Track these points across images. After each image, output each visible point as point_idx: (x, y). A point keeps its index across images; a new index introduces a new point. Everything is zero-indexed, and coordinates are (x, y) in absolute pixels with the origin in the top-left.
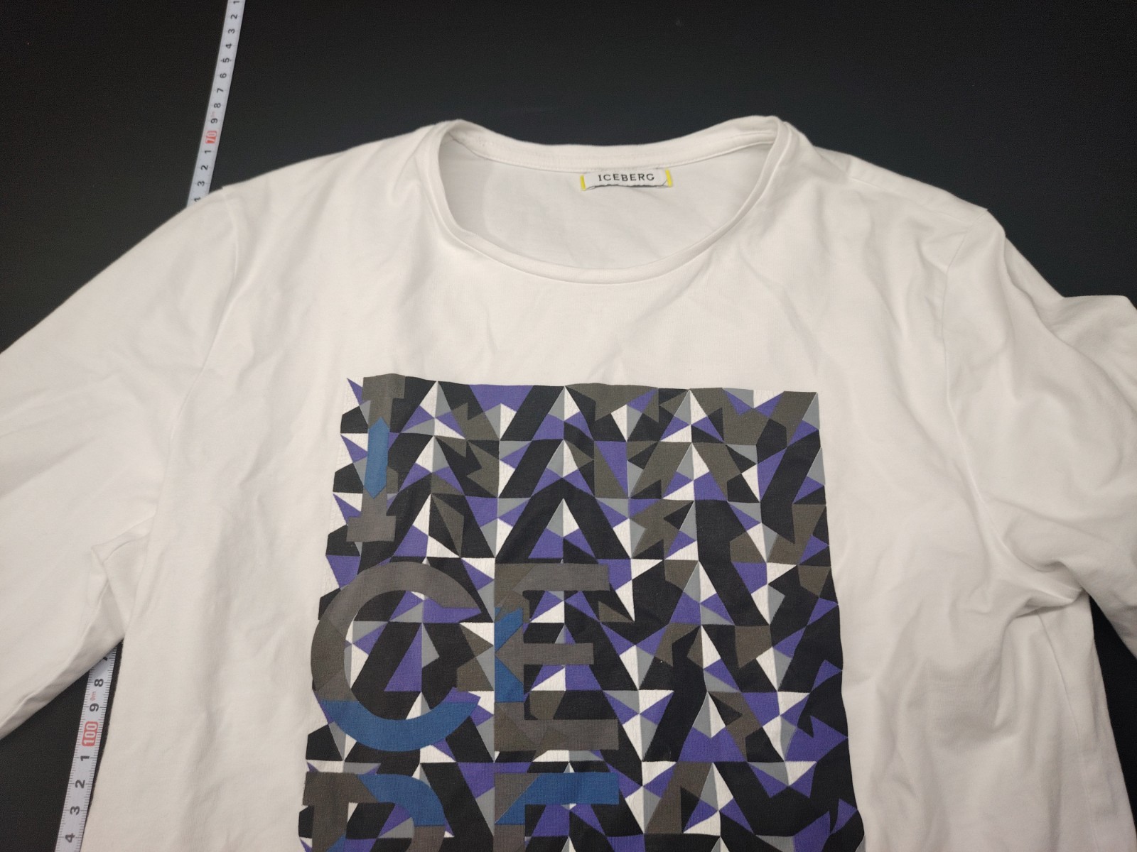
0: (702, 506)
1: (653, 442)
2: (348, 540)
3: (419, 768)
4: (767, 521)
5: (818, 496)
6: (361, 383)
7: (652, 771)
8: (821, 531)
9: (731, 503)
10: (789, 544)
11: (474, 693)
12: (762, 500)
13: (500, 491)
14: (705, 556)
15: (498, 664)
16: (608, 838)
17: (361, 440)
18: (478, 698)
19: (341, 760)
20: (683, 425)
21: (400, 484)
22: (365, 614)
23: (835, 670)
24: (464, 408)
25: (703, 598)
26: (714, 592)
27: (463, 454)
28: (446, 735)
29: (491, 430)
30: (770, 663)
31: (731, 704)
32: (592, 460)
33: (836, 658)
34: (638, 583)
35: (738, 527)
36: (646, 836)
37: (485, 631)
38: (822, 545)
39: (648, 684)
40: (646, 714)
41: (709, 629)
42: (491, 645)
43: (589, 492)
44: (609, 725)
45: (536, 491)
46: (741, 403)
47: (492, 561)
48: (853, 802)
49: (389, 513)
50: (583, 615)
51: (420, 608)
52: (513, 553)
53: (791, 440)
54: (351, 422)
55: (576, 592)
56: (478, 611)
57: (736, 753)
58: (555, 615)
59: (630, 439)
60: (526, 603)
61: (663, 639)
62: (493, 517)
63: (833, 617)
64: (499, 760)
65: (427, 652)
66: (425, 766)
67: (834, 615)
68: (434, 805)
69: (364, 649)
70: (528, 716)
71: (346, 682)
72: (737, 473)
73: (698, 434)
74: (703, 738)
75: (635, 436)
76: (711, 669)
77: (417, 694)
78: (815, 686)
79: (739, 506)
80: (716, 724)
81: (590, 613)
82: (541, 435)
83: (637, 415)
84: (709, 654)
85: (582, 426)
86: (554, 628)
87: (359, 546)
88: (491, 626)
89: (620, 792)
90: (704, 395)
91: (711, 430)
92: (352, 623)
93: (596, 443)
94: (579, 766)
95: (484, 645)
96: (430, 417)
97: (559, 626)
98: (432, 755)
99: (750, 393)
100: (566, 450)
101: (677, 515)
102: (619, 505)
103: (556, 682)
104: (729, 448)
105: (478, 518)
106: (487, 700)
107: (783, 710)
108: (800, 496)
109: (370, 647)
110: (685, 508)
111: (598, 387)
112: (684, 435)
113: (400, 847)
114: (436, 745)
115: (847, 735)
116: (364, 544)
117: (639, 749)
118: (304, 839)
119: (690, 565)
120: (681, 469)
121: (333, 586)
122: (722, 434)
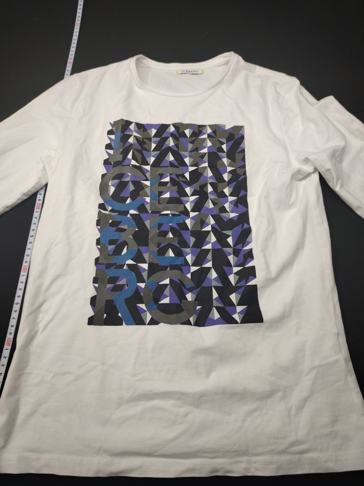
0: (209, 153)
1: (196, 138)
2: (109, 161)
3: (129, 214)
4: (228, 157)
5: (243, 151)
6: (113, 123)
7: (192, 214)
8: (244, 159)
9: (218, 153)
10: (234, 163)
12: (227, 152)
13: (152, 150)
14: (210, 166)
15: (151, 191)
16: (182, 231)
17: (113, 137)
18: (145, 199)
19: (107, 211)
20: (205, 134)
21: (124, 147)
22: (114, 179)
23: (245, 192)
24: (142, 129)
25: (209, 176)
26: (212, 175)
27: (141, 140)
28: (137, 207)
29: (149, 135)
30: (227, 191)
31: (216, 201)
32: (178, 142)
33: (246, 190)
34: (191, 173)
35: (220, 158)
36: (191, 231)
37: (148, 183)
38: (244, 163)
39: (192, 195)
40: (191, 202)
41: (210, 183)
42: (149, 186)
43: (177, 150)
44: (182, 206)
45: (163, 148)
46: (222, 128)
47: (150, 166)
48: (248, 223)
49: (121, 154)
50: (175, 180)
51: (129, 177)
52: (155, 165)
53: (236, 137)
54: (110, 132)
55: (173, 174)
56: (145, 179)
57: (216, 212)
58: (167, 179)
59: (189, 137)
60: (159, 177)
61: (197, 186)
62: (151, 156)
63: (245, 179)
64: (151, 213)
65: (131, 187)
66: (130, 214)
67: (246, 178)
68: (133, 223)
69: (114, 186)
70: (159, 203)
71: (109, 195)
72: (220, 146)
73: (209, 136)
74: (207, 209)
75: (191, 136)
76: (210, 193)
77: (129, 197)
78: (240, 196)
79: (220, 154)
80: (211, 206)
81: (177, 179)
82: (163, 136)
83: (192, 131)
84: (210, 189)
85: (176, 133)
86: (166, 183)
87: (112, 163)
88: (149, 182)
89: (184, 220)
90: (211, 126)
91: (213, 135)
92: (111, 181)
93: (180, 138)
94: (173, 215)
95: (147, 186)
96: (132, 131)
97: (168, 182)
98: (132, 212)
99: (225, 126)
100: (171, 139)
101: (203, 156)
103: (167, 195)
104: (218, 140)
105: (145, 156)
106: (148, 199)
107: (230, 200)
108: (238, 151)
109: (116, 186)
110: (205, 154)
111: (180, 124)
112: (205, 136)
113: (123, 230)
114: (134, 210)
115: (248, 209)
116: (114, 162)
117: (189, 210)
118: (98, 227)
119: (205, 168)
120: (204, 145)
121: (105, 172)
122: (216, 135)
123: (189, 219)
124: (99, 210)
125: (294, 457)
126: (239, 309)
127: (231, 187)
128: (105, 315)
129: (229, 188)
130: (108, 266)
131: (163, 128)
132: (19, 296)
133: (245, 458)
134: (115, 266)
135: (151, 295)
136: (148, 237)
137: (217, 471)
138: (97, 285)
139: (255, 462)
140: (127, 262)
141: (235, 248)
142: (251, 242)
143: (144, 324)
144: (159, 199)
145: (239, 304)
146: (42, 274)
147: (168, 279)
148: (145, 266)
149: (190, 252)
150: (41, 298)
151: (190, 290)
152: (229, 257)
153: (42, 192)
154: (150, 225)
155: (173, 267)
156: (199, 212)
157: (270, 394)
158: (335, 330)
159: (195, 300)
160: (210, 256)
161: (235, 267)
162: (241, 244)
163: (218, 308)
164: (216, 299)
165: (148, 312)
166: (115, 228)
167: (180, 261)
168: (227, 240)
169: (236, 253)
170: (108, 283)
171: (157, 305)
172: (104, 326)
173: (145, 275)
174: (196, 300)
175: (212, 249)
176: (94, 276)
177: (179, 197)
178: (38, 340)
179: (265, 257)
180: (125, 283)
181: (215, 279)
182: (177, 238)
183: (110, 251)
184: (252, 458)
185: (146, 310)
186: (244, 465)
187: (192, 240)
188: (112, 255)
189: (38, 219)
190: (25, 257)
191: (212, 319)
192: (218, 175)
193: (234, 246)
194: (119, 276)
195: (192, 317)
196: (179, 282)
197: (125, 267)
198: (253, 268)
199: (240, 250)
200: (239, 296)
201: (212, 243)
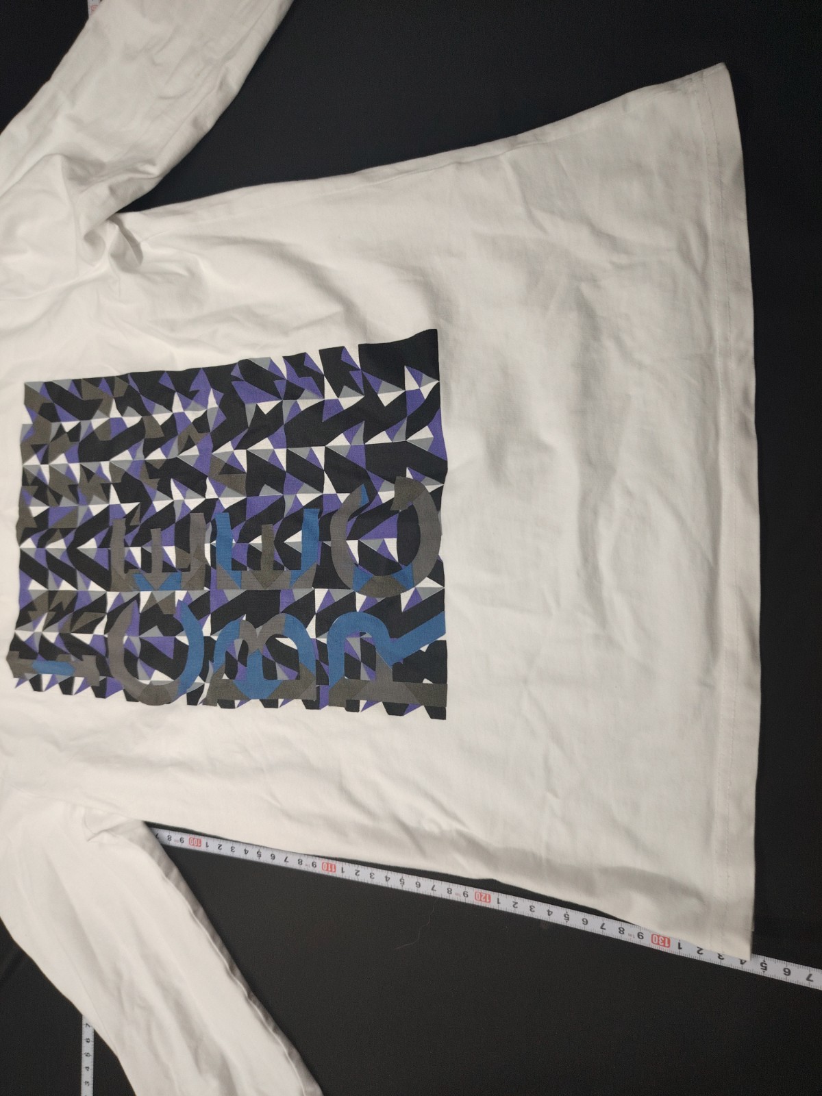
0: (83, 458)
1: (48, 490)
2: (98, 685)
3: (213, 637)
4: (89, 416)
5: (77, 383)
6: (16, 680)
7: (211, 493)
8: (95, 382)
9: (81, 440)
10: (103, 402)
11: (176, 603)
12: (80, 419)
13: (74, 589)
14: (107, 459)
15: (161, 589)
16: (248, 517)
17: (46, 679)
18: (179, 601)
19: (204, 685)
20: (40, 470)
21: (65, 653)
22: (135, 674)
23: (165, 374)
24: (31, 613)
25: (130, 458)
26: (127, 451)
27: (54, 613)
28: (196, 619)
29: (42, 596)
30: (161, 417)
31: (185, 441)
32: (58, 531)
33: (158, 374)
34: (123, 501)
35: (92, 435)
36: (248, 495)
37: (145, 596)
38: (103, 381)
39: (170, 495)
40: (184, 496)
41: (145, 455)
42: (152, 594)
43: (74, 532)
44: (194, 517)
45: (70, 564)
46: (29, 432)
48: (231, 367)
49: (82, 660)
50: (137, 536)
51: (132, 638)
52: (105, 580)
53: (49, 400)
54: (37, 685)
55: (125, 540)
56: (135, 602)
57: (207, 439)
58: (136, 552)
59: (48, 505)
60: (131, 571)
61: (150, 485)
62: (87, 594)
63: (137, 376)
64: (209, 587)
65: (154, 633)
66: (211, 634)
67: (133, 375)
68: (230, 626)
69: (152, 673)
70: (188, 569)
71: (170, 684)
72: (66, 435)
73: (45, 461)
74: (200, 459)
75: (45, 502)
76: (165, 454)
77: (176, 639)
78: (172, 387)
79: (83, 435)
80: (194, 451)
81: (137, 530)
82: (44, 563)
83: (34, 500)
84: (157, 455)
85: (38, 535)
86: (144, 552)
87: (102, 678)
88: (142, 593)
89: (222, 512)
90: (25, 457)
91: (42, 451)
92: (140, 681)
93: (50, 527)
94: (213, 537)
95: (152, 597)
96: (32, 635)
98: (207, 630)
99: (24, 426)
100: (51, 547)
101: (87, 473)
102: (81, 512)
103: (171, 552)
104: (53, 440)
105: (88, 603)
106: (180, 595)
107: (181, 410)
108: (77, 395)
109: (150, 668)
111: (18, 526)
112: (45, 469)
113: (245, 646)
114: (202, 626)
115: (200, 369)
116: (101, 675)
117: (200, 500)
118: (236, 705)
119: (113, 468)
120: (63, 472)
121: (121, 694)
122: (43, 445)
123: (220, 499)
124: (201, 703)
125: (715, 256)
126: (411, 384)
127: (153, 408)
128: (426, 681)
129: (155, 411)
130: (322, 678)
131: (28, 567)
132: (387, 879)
133: (719, 363)
134: (322, 664)
135: (379, 579)
136: (260, 591)
137: (744, 422)
138: (362, 703)
139: (726, 339)
140: (311, 637)
141: (282, 395)
142: (271, 361)
143: (441, 594)
144: (179, 569)
145: (400, 383)
146: (336, 827)
147: (349, 542)
148: (320, 594)
149: (293, 496)
150: (389, 827)
151: (373, 493)
152: (303, 408)
153: (164, 834)
154: (237, 588)
155: (325, 534)
156: (206, 477)
157: (586, 311)
158: (451, 170)
159: (394, 483)
160: (302, 452)
161: (325, 395)
162: (276, 382)
163: (410, 432)
164: (391, 437)
165: (418, 586)
166: (240, 665)
167: (312, 518)
168: (266, 413)
169: (294, 393)
170: (359, 678)
171: (403, 566)
172: (448, 683)
173: (339, 594)
174: (392, 481)
175: (288, 446)
176: (343, 709)
177: (174, 525)
178: (477, 831)
179: (299, 328)
180: (359, 639)
181: (349, 439)
182: (263, 526)
183: (289, 677)
184: (718, 346)
185: (413, 589)
186: (733, 365)
187: (267, 492)
188: (299, 672)
189: (222, 842)
190: (303, 868)
191: (433, 444)
192: (128, 438)
193: (279, 397)
194: (343, 653)
195: (426, 487)
196: (354, 519)
197: (323, 640)
198: (324, 353)
199: (289, 384)
200: (384, 384)
201: (275, 447)
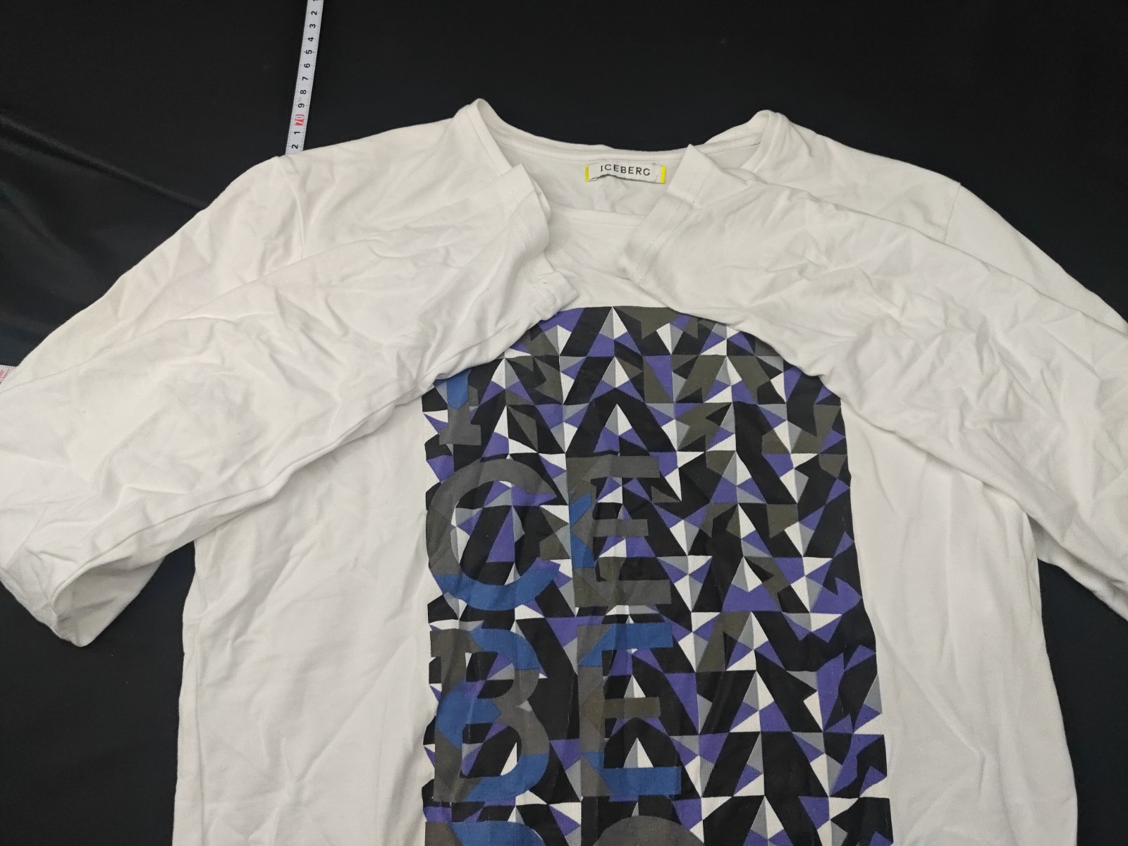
0: (739, 406)
1: (694, 356)
2: (441, 445)
3: (515, 623)
4: (792, 418)
5: (835, 397)
7: (700, 619)
8: (839, 425)
9: (761, 405)
10: (813, 436)
11: (555, 561)
12: (788, 402)
13: (563, 399)
14: (741, 447)
15: (573, 537)
16: (668, 675)
18: (557, 565)
20: (720, 340)
21: (480, 399)
22: (464, 503)
23: (850, 542)
25: (739, 481)
26: (749, 476)
27: (531, 368)
28: (535, 595)
29: (551, 347)
30: (796, 534)
31: (765, 567)
32: (642, 372)
33: (850, 531)
34: (685, 472)
36: (698, 674)
37: (561, 512)
38: (840, 437)
39: (693, 552)
40: (694, 575)
41: (745, 506)
42: (566, 523)
43: (640, 399)
45: (596, 394)
47: (564, 455)
49: (473, 422)
50: (638, 497)
51: (508, 494)
52: (581, 448)
55: (631, 478)
56: (554, 496)
57: (770, 604)
58: (615, 497)
59: (673, 353)
60: (593, 488)
61: (706, 514)
62: (560, 422)
63: (846, 498)
64: (578, 614)
65: (516, 527)
66: (519, 621)
68: (525, 648)
69: (466, 531)
70: (599, 579)
72: (766, 380)
73: (732, 347)
74: (742, 593)
75: (678, 350)
76: (746, 539)
77: (512, 565)
78: (836, 554)
79: (768, 408)
80: (752, 581)
81: (645, 496)
82: (594, 352)
83: (679, 332)
84: (746, 526)
85: (631, 344)
86: (616, 507)
87: (451, 449)
88: (566, 508)
89: (673, 637)
91: (744, 345)
92: (455, 511)
93: (644, 357)
94: (637, 618)
95: (561, 523)
97: (618, 505)
98: (523, 612)
100: (617, 365)
101: (719, 415)
102: (667, 409)
103: (619, 550)
104: (758, 359)
105: (548, 422)
106: (566, 567)
107: (807, 571)
108: (820, 398)
109: (471, 528)
110: (724, 408)
112: (720, 349)
114: (529, 605)
115: (861, 593)
116: (455, 447)
117: (689, 603)
118: (434, 685)
119: (726, 455)
120: (719, 377)
121: (435, 481)
122: (753, 346)
123: (691, 635)
127: (809, 524)
129: (803, 526)
130: (461, 812)
131: (589, 323)
134: (480, 811)
140: (517, 798)
141: (831, 730)
142: (879, 714)
144: (597, 564)
148: (573, 811)
149: (697, 750)
152: (814, 765)
154: (579, 657)
155: (648, 806)
160: (756, 759)
161: (835, 797)
162: (849, 717)
167: (668, 781)
168: (806, 702)
169: (837, 747)
173: (574, 841)
175: (762, 733)
177: (653, 554)
181: (776, 839)
182: (657, 700)
187: (702, 708)
188: (470, 776)
192: (766, 479)
193: (827, 725)
197: (513, 816)
201: (761, 712)
